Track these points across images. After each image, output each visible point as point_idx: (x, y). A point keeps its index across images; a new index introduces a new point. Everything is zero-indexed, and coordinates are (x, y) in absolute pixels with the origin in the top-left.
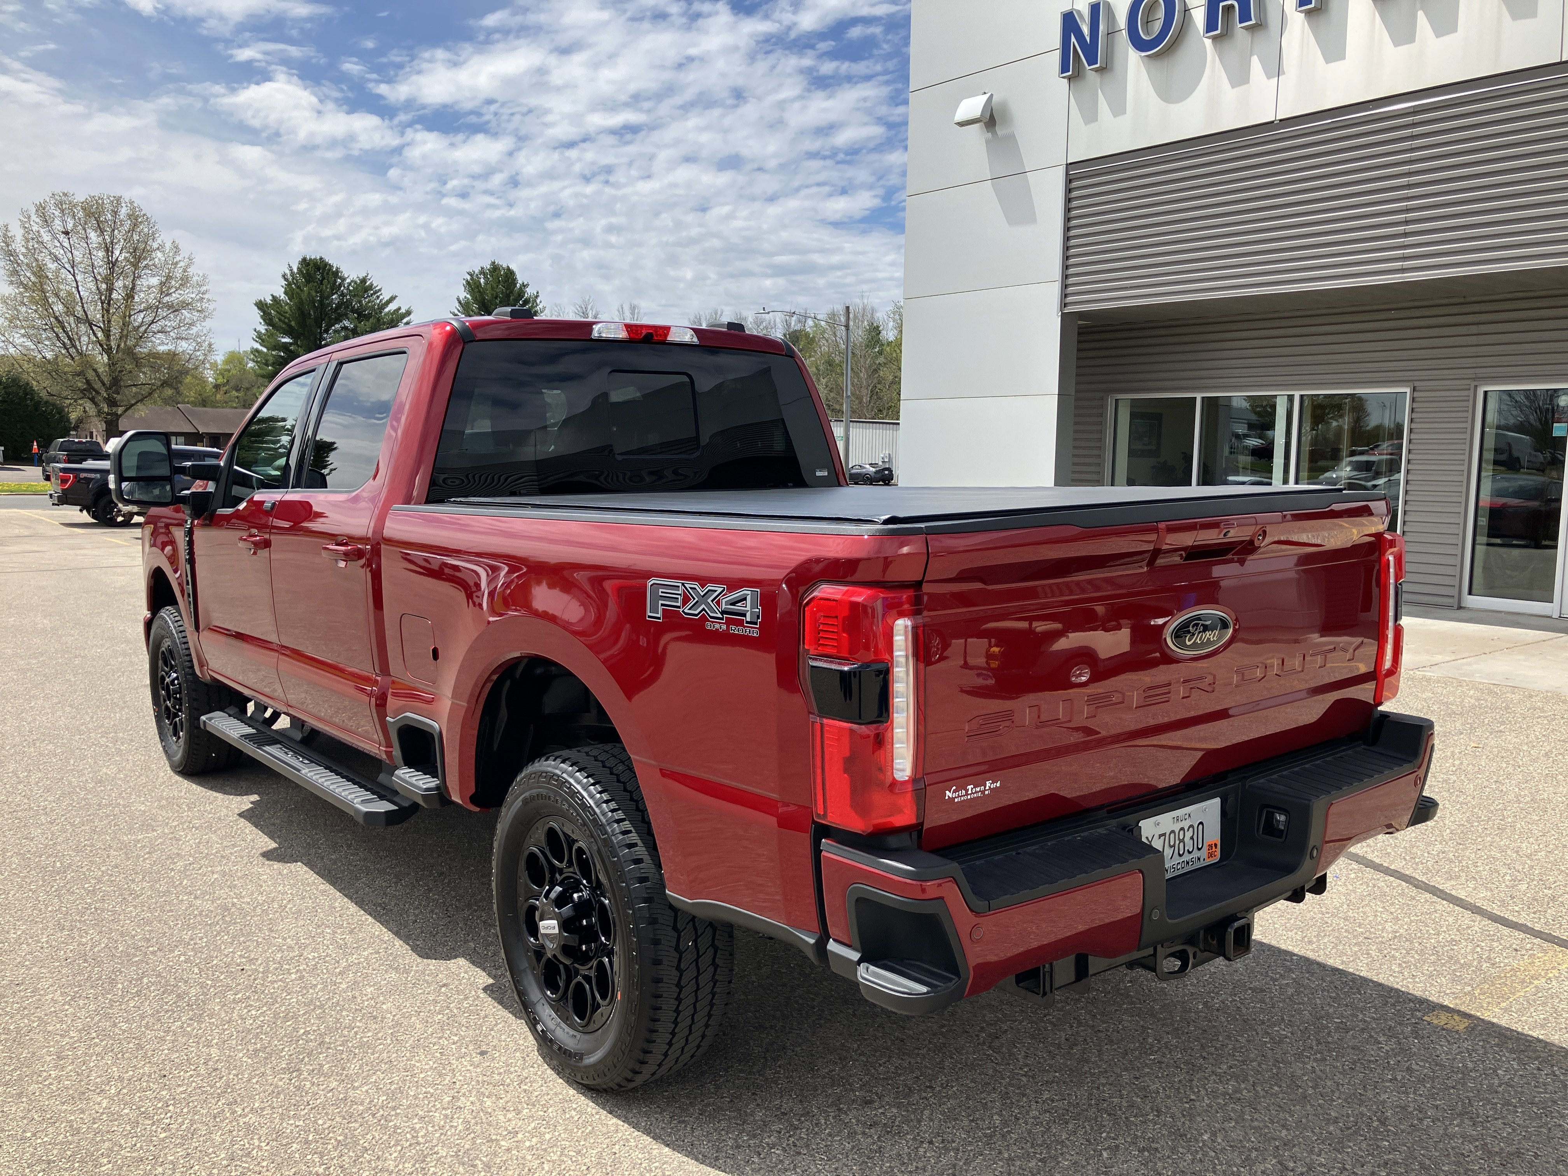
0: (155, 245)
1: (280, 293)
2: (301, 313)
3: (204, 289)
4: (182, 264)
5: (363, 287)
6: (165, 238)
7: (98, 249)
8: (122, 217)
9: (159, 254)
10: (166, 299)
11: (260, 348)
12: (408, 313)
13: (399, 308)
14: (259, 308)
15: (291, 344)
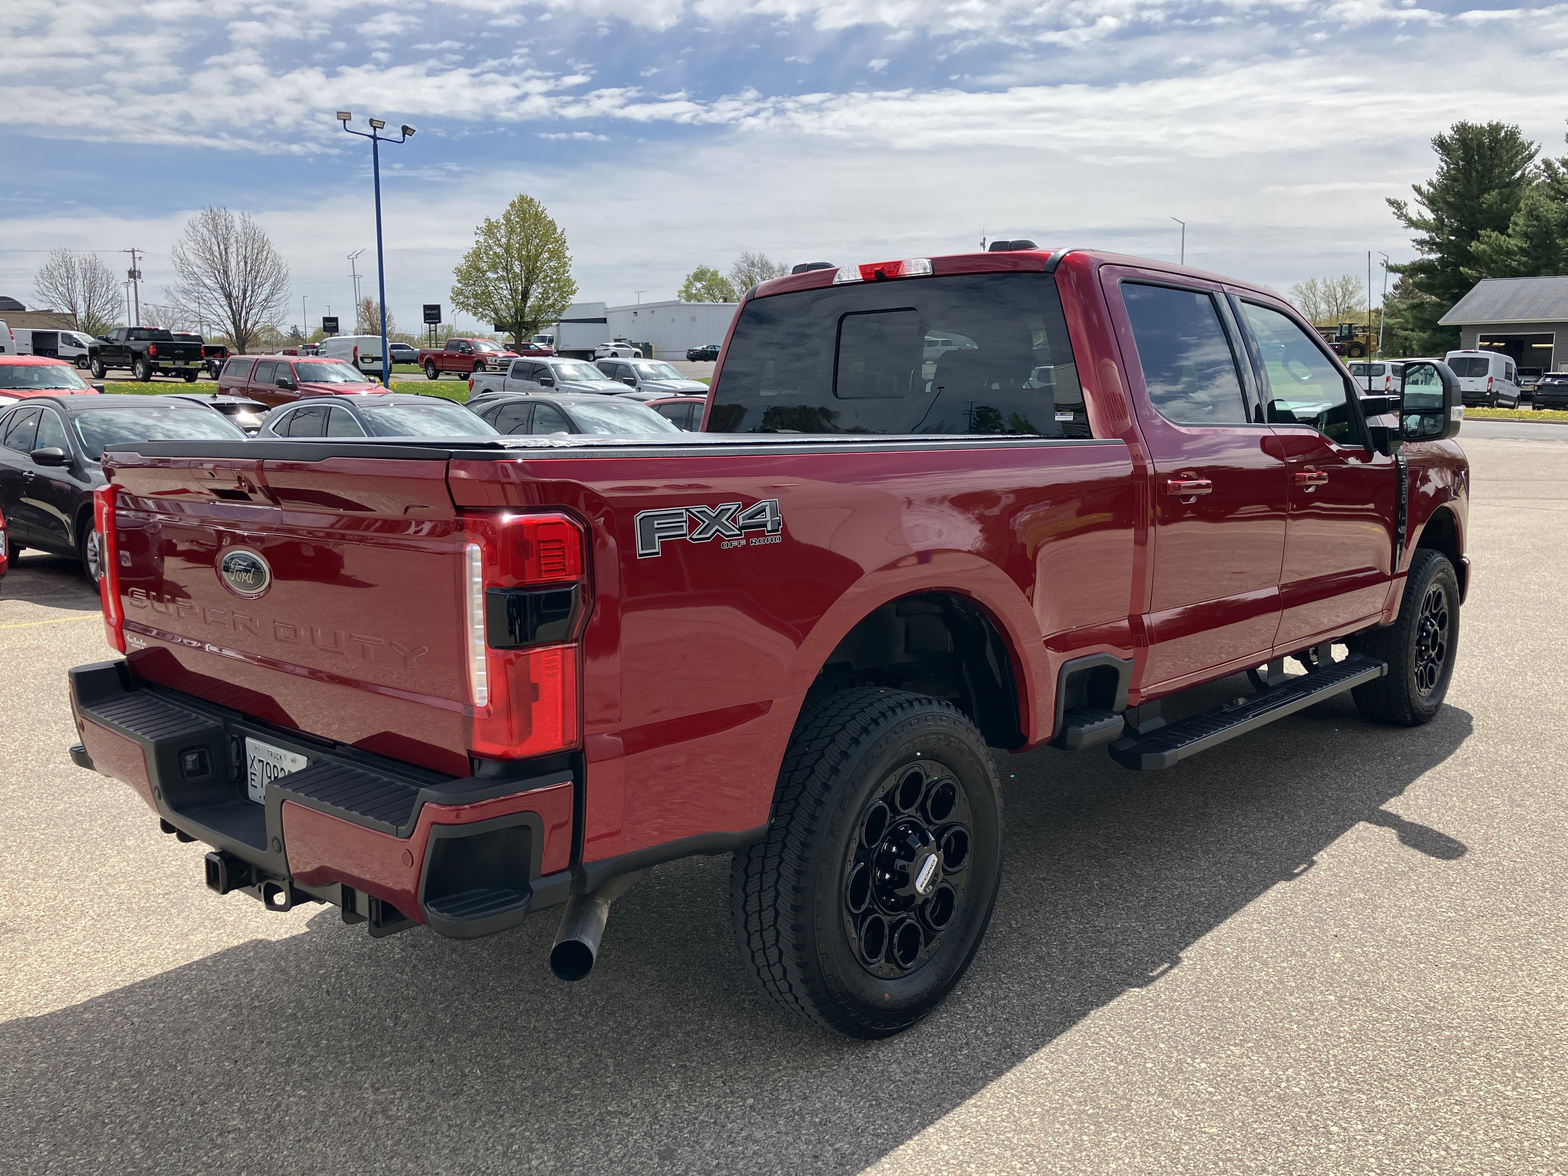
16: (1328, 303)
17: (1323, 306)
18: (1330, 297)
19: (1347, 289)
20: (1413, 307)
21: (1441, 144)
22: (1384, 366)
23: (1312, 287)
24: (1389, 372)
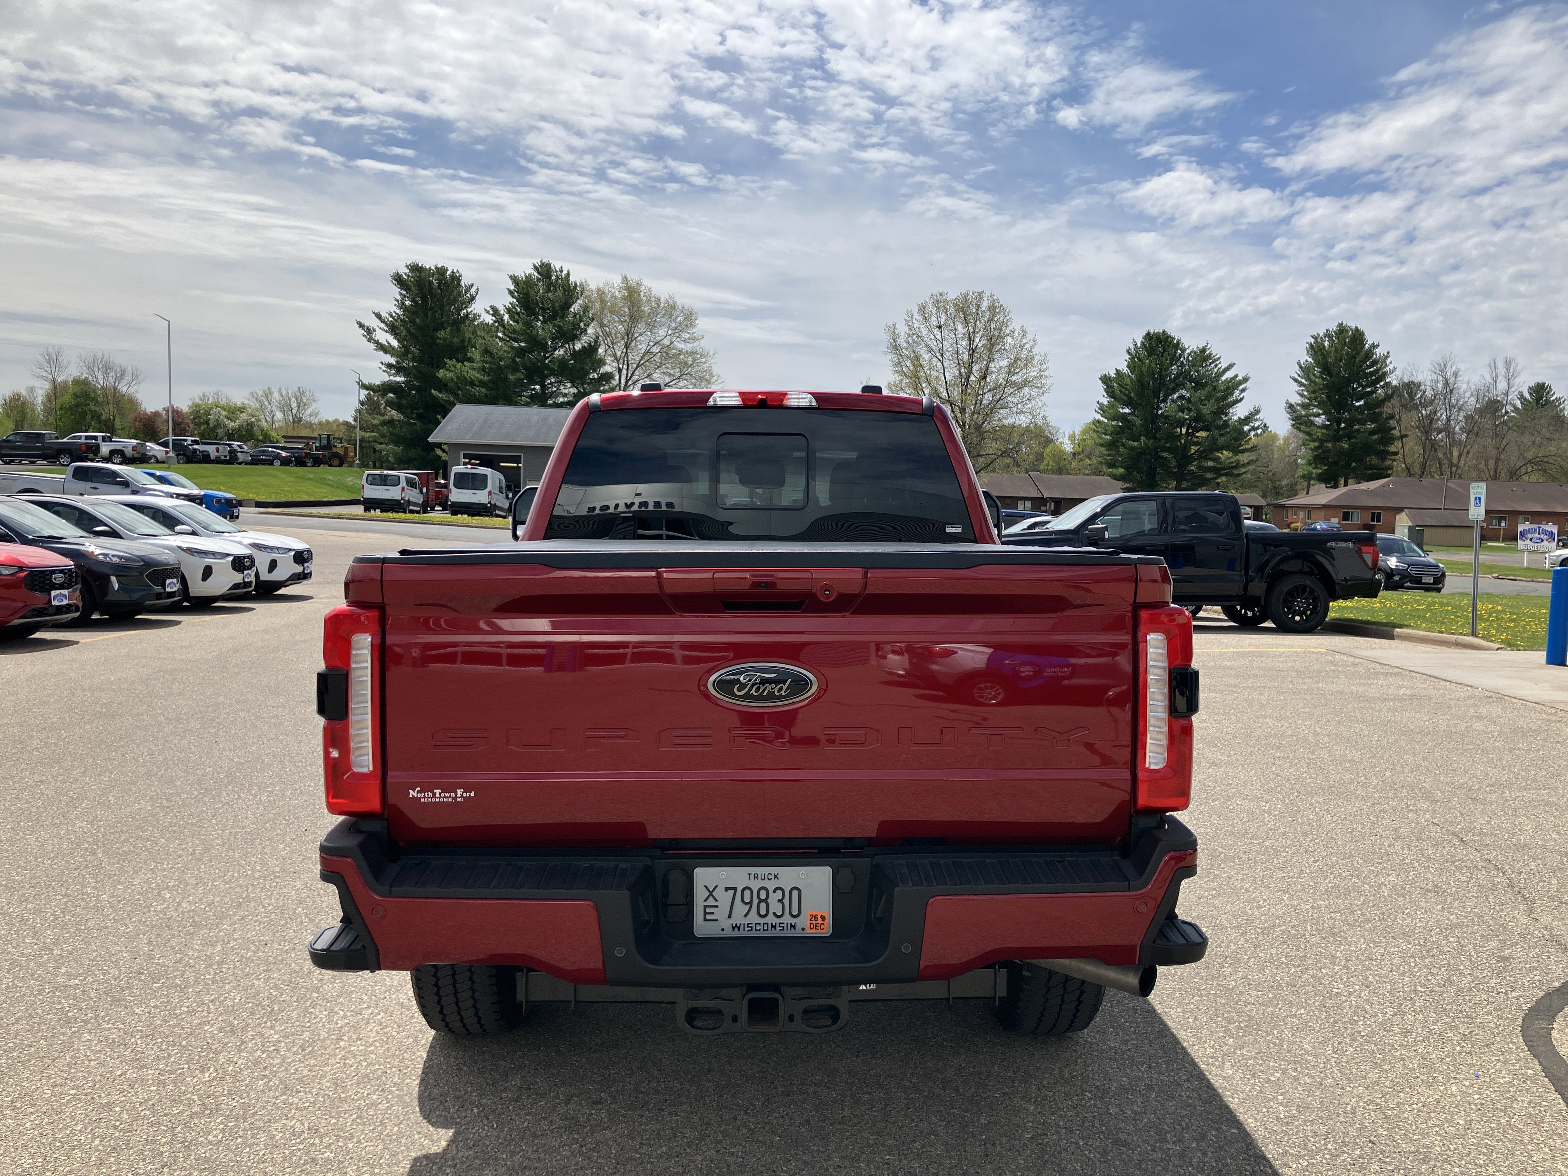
0: (1008, 332)
1: (1123, 367)
2: (1141, 384)
3: (1045, 366)
4: (1028, 346)
5: (1203, 357)
6: (1015, 325)
7: (963, 339)
8: (983, 309)
9: (1009, 339)
10: (1014, 378)
11: (1102, 419)
12: (1245, 380)
13: (1236, 376)
14: (1103, 382)
15: (1129, 414)
16: (283, 411)
17: (279, 415)
18: (285, 407)
19: (301, 400)
20: (384, 423)
21: (398, 280)
22: (399, 477)
23: (268, 394)
24: (403, 483)
